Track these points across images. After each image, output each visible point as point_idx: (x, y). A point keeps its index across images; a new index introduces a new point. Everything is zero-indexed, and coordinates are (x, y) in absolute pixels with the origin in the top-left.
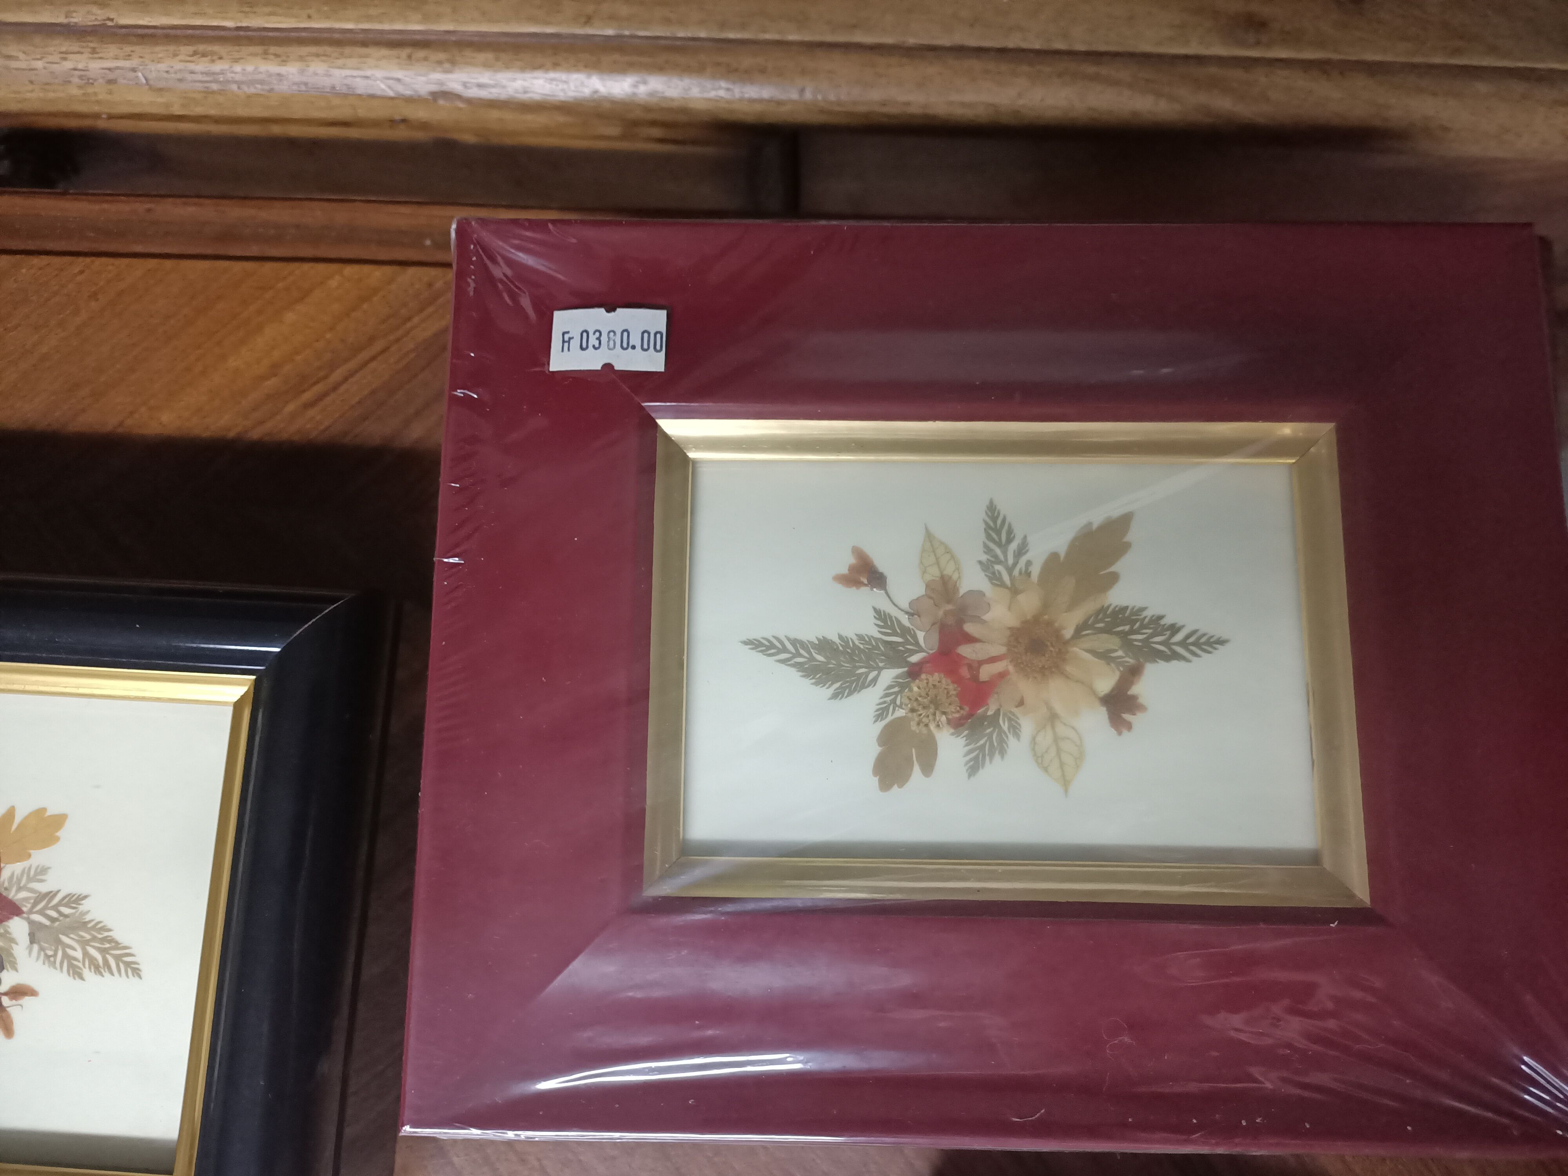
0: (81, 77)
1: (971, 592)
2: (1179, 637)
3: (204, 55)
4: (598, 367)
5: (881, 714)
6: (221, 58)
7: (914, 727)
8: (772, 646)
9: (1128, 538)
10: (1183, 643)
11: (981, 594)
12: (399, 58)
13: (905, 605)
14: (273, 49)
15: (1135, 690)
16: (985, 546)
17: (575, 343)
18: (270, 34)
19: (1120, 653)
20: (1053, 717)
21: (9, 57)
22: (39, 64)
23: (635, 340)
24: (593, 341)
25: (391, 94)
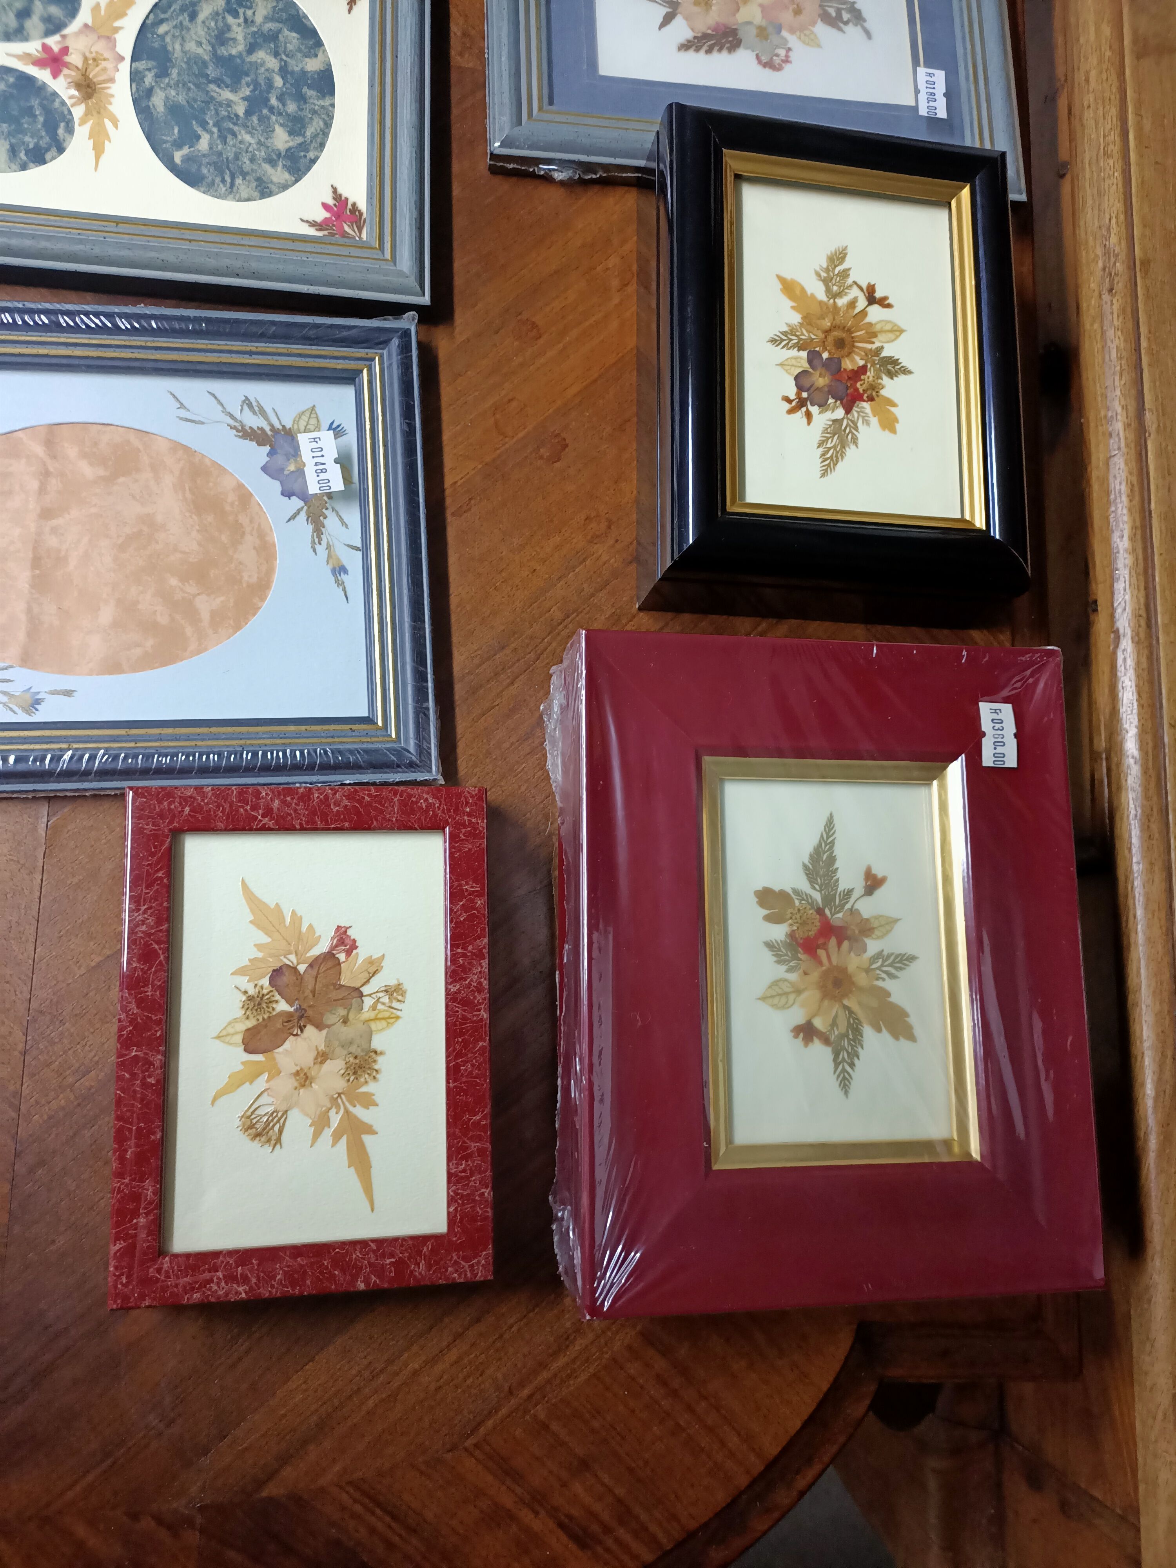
0: (1112, 417)
1: (865, 945)
2: (848, 1068)
3: (1132, 490)
4: (983, 729)
5: (796, 891)
6: (1131, 501)
7: (790, 910)
8: (830, 830)
9: (902, 1040)
10: (844, 1070)
11: (865, 951)
12: (1139, 609)
13: (856, 906)
14: (1139, 532)
15: (816, 1041)
16: (892, 954)
17: (995, 716)
18: (1148, 530)
19: (836, 1033)
20: (798, 992)
21: (1121, 375)
22: (1118, 392)
23: (999, 750)
24: (997, 726)
25: (1115, 605)
